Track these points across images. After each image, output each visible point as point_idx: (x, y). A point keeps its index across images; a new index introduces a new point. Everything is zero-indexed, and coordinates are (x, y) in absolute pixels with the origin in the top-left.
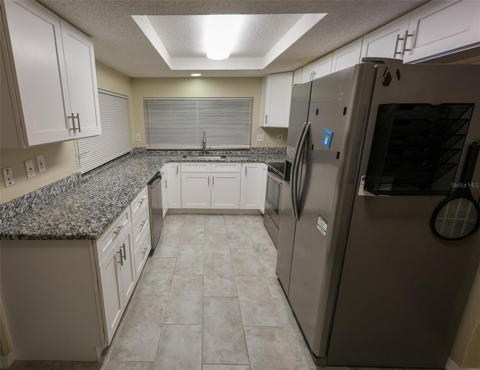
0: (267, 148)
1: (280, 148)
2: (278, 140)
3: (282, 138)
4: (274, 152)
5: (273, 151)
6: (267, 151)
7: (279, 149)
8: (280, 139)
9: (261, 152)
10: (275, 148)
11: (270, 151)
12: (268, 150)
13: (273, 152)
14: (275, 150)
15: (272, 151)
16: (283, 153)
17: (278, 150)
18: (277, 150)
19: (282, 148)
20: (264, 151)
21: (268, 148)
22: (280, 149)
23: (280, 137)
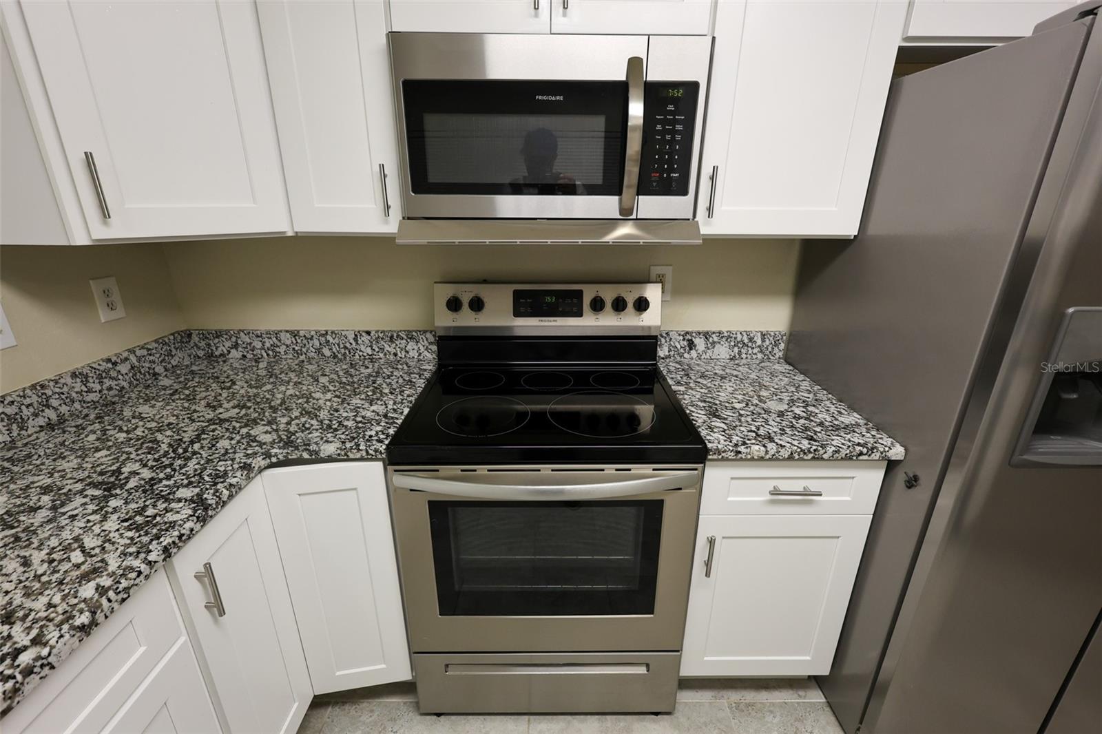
0: (69, 380)
1: (132, 351)
2: (103, 315)
3: (116, 297)
4: (113, 383)
5: (107, 383)
6: (73, 401)
7: (133, 359)
8: (111, 306)
9: (41, 421)
10: (109, 360)
11: (90, 391)
12: (78, 386)
13: (110, 389)
14: (113, 374)
15: (101, 383)
16: (157, 370)
17: (132, 368)
18: (124, 368)
19: (145, 352)
20: (54, 403)
21: (74, 375)
22: (139, 361)
23: (106, 293)
